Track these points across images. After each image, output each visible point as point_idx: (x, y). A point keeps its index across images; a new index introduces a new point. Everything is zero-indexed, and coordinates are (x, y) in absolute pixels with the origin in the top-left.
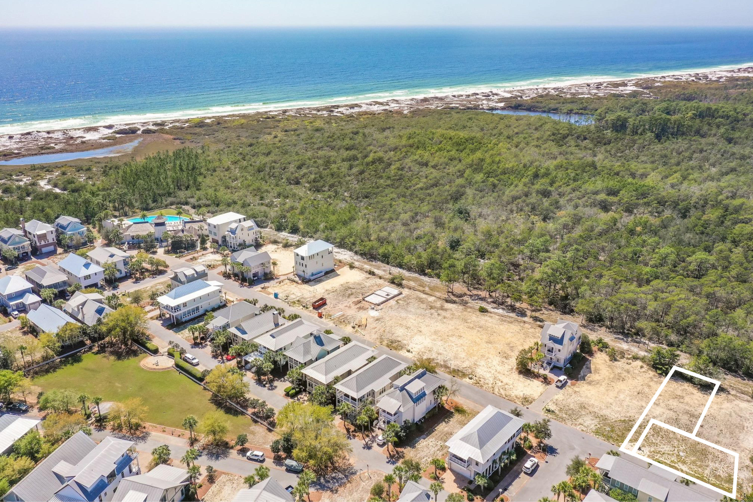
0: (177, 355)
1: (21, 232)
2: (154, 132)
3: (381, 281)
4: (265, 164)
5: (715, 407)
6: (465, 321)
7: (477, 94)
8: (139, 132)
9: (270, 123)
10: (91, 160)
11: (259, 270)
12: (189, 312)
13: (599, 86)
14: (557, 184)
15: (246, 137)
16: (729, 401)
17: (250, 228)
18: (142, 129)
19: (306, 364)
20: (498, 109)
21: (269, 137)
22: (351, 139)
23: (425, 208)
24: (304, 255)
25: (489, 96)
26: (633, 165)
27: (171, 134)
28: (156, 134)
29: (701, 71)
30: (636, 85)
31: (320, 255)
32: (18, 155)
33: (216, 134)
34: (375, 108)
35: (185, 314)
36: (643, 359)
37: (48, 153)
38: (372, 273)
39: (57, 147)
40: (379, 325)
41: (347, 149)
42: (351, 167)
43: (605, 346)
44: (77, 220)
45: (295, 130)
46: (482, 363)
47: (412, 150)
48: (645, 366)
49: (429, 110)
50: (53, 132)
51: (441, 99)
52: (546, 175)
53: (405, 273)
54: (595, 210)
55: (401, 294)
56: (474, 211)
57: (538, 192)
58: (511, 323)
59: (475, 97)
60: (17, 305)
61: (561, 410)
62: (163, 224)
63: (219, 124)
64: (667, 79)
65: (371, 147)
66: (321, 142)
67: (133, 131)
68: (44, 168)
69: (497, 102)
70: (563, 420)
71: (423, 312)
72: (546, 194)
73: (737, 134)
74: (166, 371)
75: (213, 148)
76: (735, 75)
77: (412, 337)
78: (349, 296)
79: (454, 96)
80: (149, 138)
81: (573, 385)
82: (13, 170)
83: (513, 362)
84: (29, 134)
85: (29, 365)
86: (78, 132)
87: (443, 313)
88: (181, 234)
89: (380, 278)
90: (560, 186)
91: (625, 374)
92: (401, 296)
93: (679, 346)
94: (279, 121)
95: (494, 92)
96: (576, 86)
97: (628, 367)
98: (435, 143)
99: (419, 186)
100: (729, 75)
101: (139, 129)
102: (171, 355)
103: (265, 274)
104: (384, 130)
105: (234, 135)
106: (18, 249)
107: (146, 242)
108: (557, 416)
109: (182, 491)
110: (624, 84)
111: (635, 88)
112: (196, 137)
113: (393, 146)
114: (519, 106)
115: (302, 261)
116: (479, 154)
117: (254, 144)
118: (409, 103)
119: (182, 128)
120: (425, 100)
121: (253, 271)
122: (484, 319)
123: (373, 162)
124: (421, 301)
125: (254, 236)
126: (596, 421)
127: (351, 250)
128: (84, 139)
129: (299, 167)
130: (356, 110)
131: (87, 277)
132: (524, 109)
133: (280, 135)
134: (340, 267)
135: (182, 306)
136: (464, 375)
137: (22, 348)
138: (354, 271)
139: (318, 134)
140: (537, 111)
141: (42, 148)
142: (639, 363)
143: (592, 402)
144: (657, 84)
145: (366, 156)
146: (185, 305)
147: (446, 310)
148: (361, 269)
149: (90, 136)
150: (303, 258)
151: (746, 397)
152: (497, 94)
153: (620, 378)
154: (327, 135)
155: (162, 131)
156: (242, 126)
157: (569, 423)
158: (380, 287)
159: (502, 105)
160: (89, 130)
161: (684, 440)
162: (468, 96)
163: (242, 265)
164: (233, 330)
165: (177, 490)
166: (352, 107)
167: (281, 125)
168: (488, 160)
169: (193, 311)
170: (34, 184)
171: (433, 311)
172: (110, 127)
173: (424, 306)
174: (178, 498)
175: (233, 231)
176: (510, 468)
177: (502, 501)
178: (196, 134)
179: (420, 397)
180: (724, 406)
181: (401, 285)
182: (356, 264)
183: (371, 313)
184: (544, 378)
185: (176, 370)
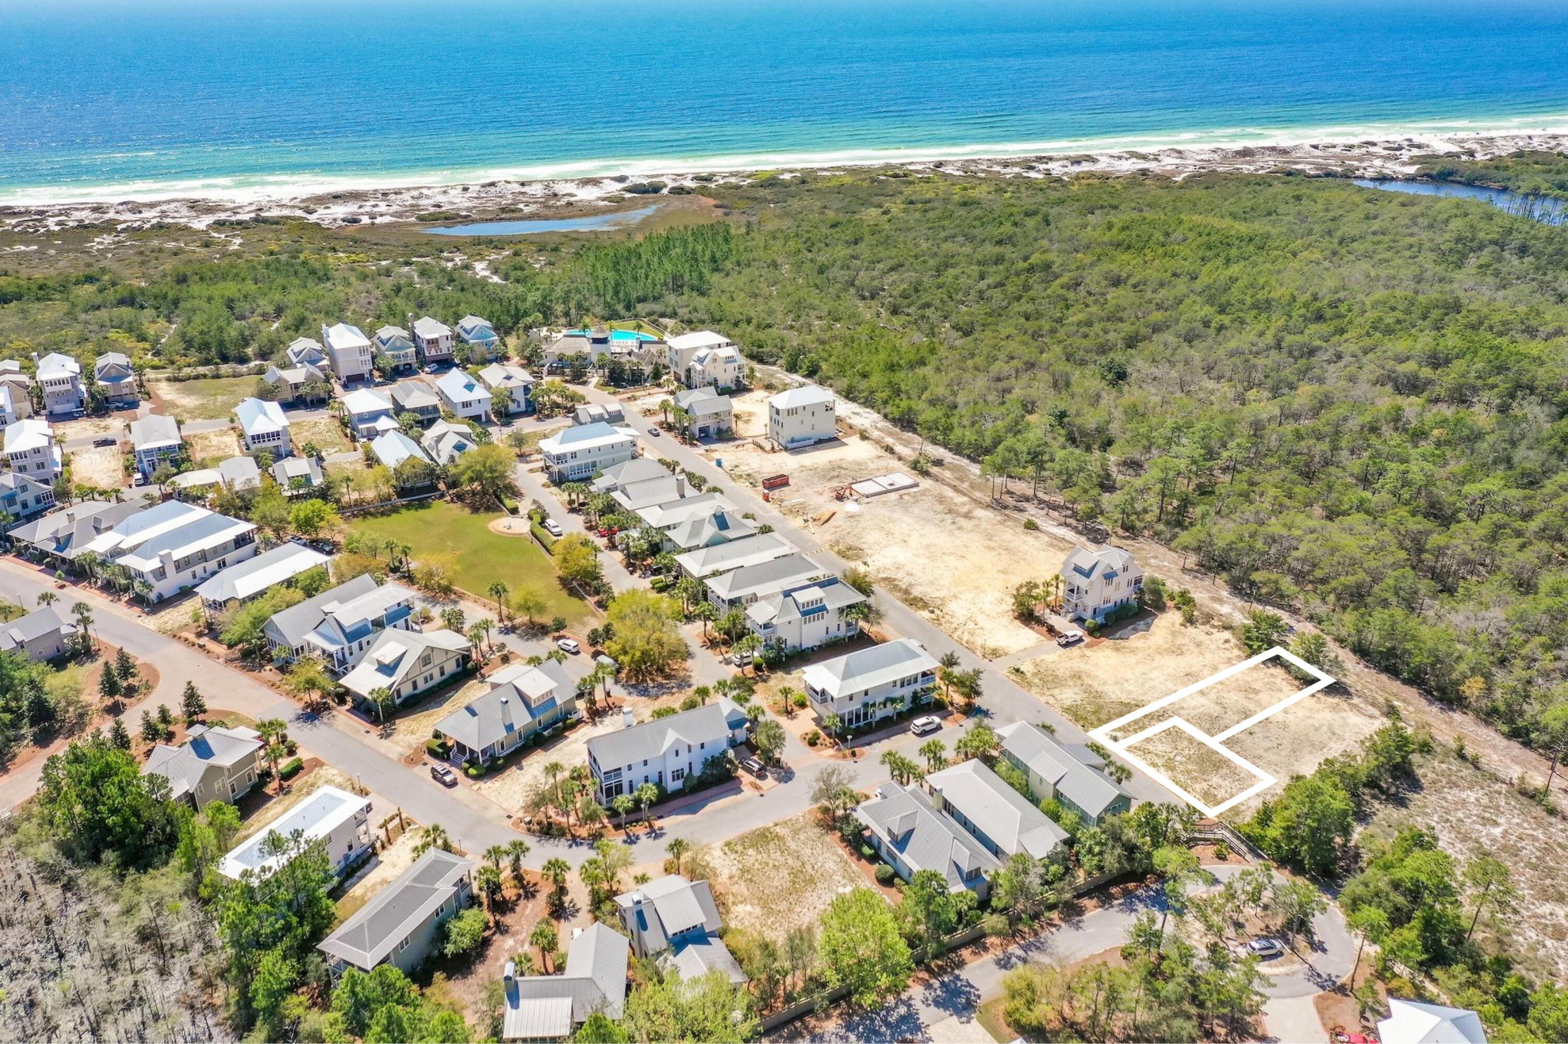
0: (537, 518)
1: (405, 333)
2: (688, 193)
3: (898, 464)
4: (836, 262)
6: (990, 538)
7: (1374, 144)
8: (665, 191)
9: (894, 185)
10: (566, 235)
11: (712, 424)
12: (580, 467)
15: (836, 210)
17: (729, 360)
18: (671, 184)
20: (1396, 179)
21: (874, 213)
24: (780, 407)
25: (1399, 148)
27: (715, 197)
28: (691, 196)
31: (809, 411)
32: (467, 220)
33: (790, 202)
34: (1126, 166)
35: (572, 468)
36: (1237, 630)
37: (510, 219)
38: (889, 450)
39: (527, 210)
40: (845, 527)
41: (996, 243)
43: (1189, 602)
44: (488, 324)
46: (968, 595)
48: (1233, 641)
50: (530, 183)
51: (1284, 151)
52: (1338, 316)
53: (948, 457)
55: (916, 485)
56: (1140, 370)
59: (1364, 150)
60: (368, 429)
62: (604, 341)
63: (803, 182)
66: (956, 227)
67: (655, 189)
68: (491, 242)
69: (1404, 164)
70: (1029, 685)
71: (931, 515)
74: (518, 537)
75: (771, 226)
77: (886, 547)
78: (830, 479)
79: (1317, 146)
80: (677, 202)
81: (1090, 645)
82: (447, 243)
84: (492, 184)
85: (359, 503)
86: (569, 185)
87: (963, 522)
88: (624, 359)
89: (900, 459)
91: (1190, 647)
92: (914, 489)
94: (916, 183)
95: (1417, 140)
97: (1202, 638)
101: (666, 186)
102: (530, 518)
103: (720, 431)
105: (818, 205)
106: (398, 357)
107: (572, 366)
108: (1024, 679)
109: (458, 660)
112: (751, 204)
114: (1451, 174)
115: (777, 418)
116: (1236, 269)
117: (841, 224)
118: (1206, 157)
119: (738, 187)
120: (1246, 153)
121: (700, 424)
122: (1021, 538)
123: (1031, 268)
124: (941, 499)
125: (736, 373)
126: (1079, 698)
128: (572, 199)
129: (890, 271)
130: (1086, 167)
131: (466, 405)
132: (1459, 182)
133: (896, 209)
134: (847, 435)
135: (570, 456)
136: (925, 606)
137: (348, 479)
138: (866, 443)
140: (1488, 188)
141: (503, 210)
142: (1226, 635)
143: (1098, 673)
145: (1024, 259)
146: (574, 455)
147: (971, 518)
148: (878, 442)
149: (587, 194)
150: (778, 412)
152: (1417, 146)
153: (1177, 651)
155: (703, 191)
156: (840, 189)
157: (1034, 691)
158: (889, 471)
159: (1412, 170)
160: (587, 182)
162: (1350, 147)
164: (617, 494)
165: (450, 656)
166: (1077, 161)
167: (911, 190)
169: (587, 466)
170: (467, 267)
171: (948, 516)
172: (622, 179)
173: (941, 508)
174: (451, 668)
175: (701, 360)
176: (897, 724)
177: (854, 754)
178: (755, 199)
179: (813, 611)
180: (1319, 716)
181: (925, 474)
182: (876, 434)
183: (850, 506)
184: (1051, 630)
185: (530, 537)
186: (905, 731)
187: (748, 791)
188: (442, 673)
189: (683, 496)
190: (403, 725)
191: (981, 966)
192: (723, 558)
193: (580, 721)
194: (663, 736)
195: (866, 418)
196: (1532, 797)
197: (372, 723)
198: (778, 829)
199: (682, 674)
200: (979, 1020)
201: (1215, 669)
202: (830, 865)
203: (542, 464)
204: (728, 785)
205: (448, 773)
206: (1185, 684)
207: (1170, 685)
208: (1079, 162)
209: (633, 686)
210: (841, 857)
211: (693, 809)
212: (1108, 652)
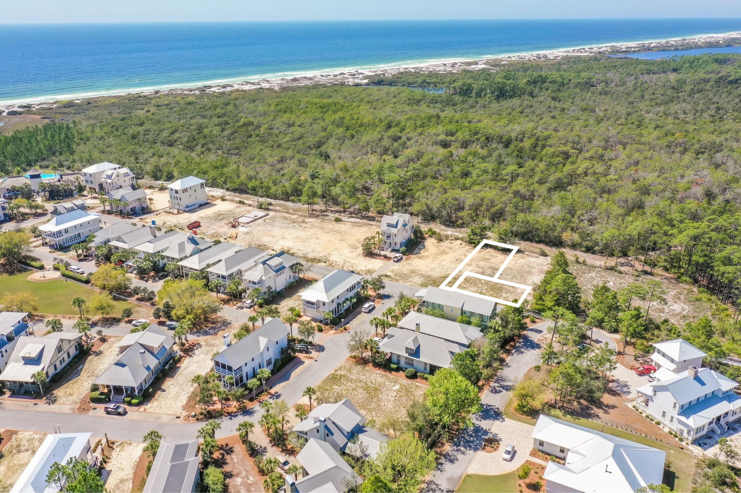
0: (63, 268)
2: (20, 114)
3: (251, 208)
4: (138, 133)
5: (512, 263)
6: (323, 228)
7: (344, 74)
8: (4, 114)
9: (142, 100)
11: (136, 205)
12: (71, 238)
13: (453, 65)
14: (407, 131)
15: (118, 113)
16: (522, 258)
17: (126, 175)
18: (7, 111)
19: (181, 259)
20: (363, 85)
21: (141, 112)
22: (222, 109)
23: (289, 153)
24: (177, 188)
25: (355, 75)
26: (471, 116)
27: (39, 114)
28: (23, 115)
29: (542, 53)
30: (485, 64)
31: (193, 189)
33: (87, 113)
34: (247, 87)
35: (67, 239)
36: (462, 239)
38: (242, 203)
40: (248, 237)
41: (219, 117)
42: (223, 130)
43: (434, 233)
45: (168, 105)
46: (335, 253)
47: (280, 114)
48: (463, 243)
49: (299, 87)
51: (310, 79)
52: (397, 125)
53: (272, 201)
54: (435, 147)
55: (268, 215)
56: (333, 155)
57: (390, 137)
58: (361, 226)
59: (342, 76)
61: (396, 275)
62: (38, 176)
63: (89, 103)
64: (513, 59)
65: (242, 114)
66: (193, 113)
69: (361, 79)
70: (397, 280)
71: (286, 225)
72: (396, 139)
73: (561, 95)
74: (54, 280)
75: (85, 123)
76: (569, 54)
77: (276, 242)
78: (221, 220)
79: (322, 76)
80: (15, 119)
81: (407, 259)
83: (360, 250)
87: (304, 225)
88: (57, 183)
89: (250, 205)
90: (408, 133)
91: (448, 250)
92: (268, 217)
93: (490, 229)
94: (151, 99)
95: (359, 72)
96: (434, 65)
97: (450, 245)
98: (302, 109)
99: (285, 140)
100: (565, 54)
101: (4, 111)
102: (56, 269)
103: (143, 209)
104: (254, 101)
105: (106, 112)
107: (22, 193)
108: (392, 278)
109: (76, 346)
110: (476, 63)
111: (484, 66)
112: (63, 115)
113: (262, 112)
114: (382, 81)
115: (176, 195)
116: (340, 114)
117: (126, 118)
118: (280, 82)
119: (51, 109)
120: (295, 80)
121: (131, 206)
122: (338, 226)
123: (245, 125)
124: (286, 218)
125: (131, 182)
126: (422, 279)
127: (222, 188)
129: (173, 133)
130: (229, 89)
132: (385, 84)
133: (153, 110)
134: (213, 200)
135: (64, 232)
136: (319, 261)
138: (226, 203)
139: (190, 107)
140: (397, 85)
142: (459, 242)
143: (421, 268)
144: (503, 63)
145: (238, 121)
146: (66, 231)
147: (307, 223)
148: (232, 201)
150: (177, 192)
151: (535, 255)
152: (362, 74)
153: (444, 253)
154: (198, 107)
155: (29, 112)
156: (113, 104)
157: (401, 282)
158: (249, 211)
159: (366, 81)
161: (487, 283)
162: (336, 76)
163: (120, 200)
164: (114, 243)
165: (71, 344)
166: (224, 87)
167: (153, 102)
168: (348, 118)
169: (75, 236)
171: (295, 224)
173: (288, 222)
174: (73, 352)
175: (109, 177)
176: (353, 311)
177: (345, 329)
178: (65, 113)
179: (279, 269)
180: (519, 262)
181: (268, 209)
182: (228, 197)
183: (241, 230)
184: (385, 257)
185: (64, 279)
186: (360, 313)
187: (307, 362)
188: (69, 357)
189: (155, 237)
190: (59, 392)
191: (487, 396)
192: (208, 258)
193: (181, 357)
194: (258, 341)
195: (218, 192)
196: (612, 269)
197: (35, 398)
198: (339, 372)
199: (220, 319)
200: (507, 417)
201: (465, 256)
202: (380, 380)
203: (41, 241)
204: (294, 362)
205: (118, 407)
206: (459, 264)
207: (454, 265)
208: (225, 87)
209: (197, 332)
210: (380, 374)
211: (286, 378)
212: (417, 260)
